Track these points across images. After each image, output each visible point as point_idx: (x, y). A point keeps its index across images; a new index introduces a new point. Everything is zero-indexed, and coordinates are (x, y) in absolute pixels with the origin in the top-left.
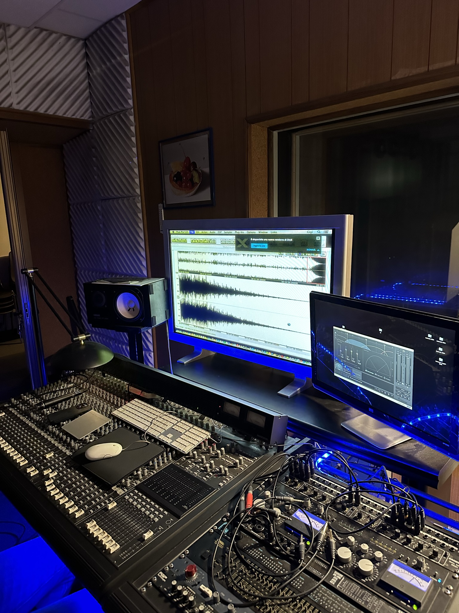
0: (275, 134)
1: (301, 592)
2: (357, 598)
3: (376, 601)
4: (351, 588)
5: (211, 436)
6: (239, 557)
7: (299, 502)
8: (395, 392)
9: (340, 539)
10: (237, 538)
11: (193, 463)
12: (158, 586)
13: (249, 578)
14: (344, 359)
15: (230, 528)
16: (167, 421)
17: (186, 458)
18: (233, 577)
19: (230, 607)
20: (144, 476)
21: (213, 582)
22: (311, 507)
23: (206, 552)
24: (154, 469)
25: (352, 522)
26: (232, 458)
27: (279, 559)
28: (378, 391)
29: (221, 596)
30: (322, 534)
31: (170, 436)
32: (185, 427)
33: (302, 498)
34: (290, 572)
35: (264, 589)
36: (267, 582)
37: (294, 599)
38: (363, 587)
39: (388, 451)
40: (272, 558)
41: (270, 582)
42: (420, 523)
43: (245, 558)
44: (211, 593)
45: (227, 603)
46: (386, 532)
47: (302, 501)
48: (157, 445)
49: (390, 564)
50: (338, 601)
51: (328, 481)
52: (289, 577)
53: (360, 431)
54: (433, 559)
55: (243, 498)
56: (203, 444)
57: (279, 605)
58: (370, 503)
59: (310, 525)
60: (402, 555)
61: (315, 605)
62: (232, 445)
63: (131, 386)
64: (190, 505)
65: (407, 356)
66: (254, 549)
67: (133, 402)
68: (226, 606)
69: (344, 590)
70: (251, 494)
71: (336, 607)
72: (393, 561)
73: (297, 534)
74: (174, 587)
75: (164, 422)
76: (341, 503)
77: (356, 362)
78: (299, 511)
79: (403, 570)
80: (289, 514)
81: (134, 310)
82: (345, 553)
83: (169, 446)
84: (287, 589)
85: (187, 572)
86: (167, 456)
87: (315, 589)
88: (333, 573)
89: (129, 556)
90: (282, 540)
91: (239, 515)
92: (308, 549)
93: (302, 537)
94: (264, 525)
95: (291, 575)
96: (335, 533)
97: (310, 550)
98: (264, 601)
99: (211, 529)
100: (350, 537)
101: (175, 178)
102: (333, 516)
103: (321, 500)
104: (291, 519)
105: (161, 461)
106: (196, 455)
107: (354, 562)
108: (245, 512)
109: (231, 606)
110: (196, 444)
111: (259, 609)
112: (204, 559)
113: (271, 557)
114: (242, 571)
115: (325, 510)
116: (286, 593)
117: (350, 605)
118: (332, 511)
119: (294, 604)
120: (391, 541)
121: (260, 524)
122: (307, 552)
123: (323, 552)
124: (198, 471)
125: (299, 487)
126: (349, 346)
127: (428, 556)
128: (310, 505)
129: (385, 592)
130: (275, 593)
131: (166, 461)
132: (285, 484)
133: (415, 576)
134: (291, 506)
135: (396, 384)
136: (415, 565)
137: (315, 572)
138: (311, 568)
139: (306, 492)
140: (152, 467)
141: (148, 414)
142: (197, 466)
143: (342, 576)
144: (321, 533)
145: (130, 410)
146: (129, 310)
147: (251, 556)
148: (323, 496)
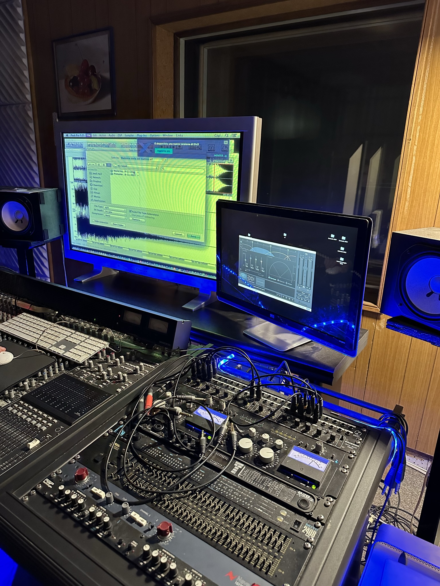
0: (182, 41)
1: (201, 484)
2: (257, 485)
3: (276, 486)
4: (252, 476)
5: (109, 345)
6: (136, 457)
7: (201, 400)
8: (295, 296)
9: (241, 431)
10: (135, 439)
11: (88, 373)
12: (42, 494)
13: (146, 475)
14: (249, 268)
15: (127, 430)
16: (59, 333)
17: (81, 368)
18: (129, 476)
19: (124, 506)
20: (32, 387)
21: (106, 483)
22: (212, 404)
23: (99, 455)
24: (44, 379)
25: (253, 415)
26: (132, 365)
27: (179, 456)
28: (280, 297)
29: (115, 496)
30: (223, 428)
31: (63, 347)
32: (80, 338)
33: (204, 396)
34: (190, 466)
35: (163, 484)
36: (166, 478)
37: (194, 492)
38: (264, 474)
39: (288, 353)
40: (172, 455)
41: (169, 478)
42: (319, 411)
43: (142, 457)
44: (104, 494)
45: (120, 502)
46: (286, 423)
47: (204, 399)
48: (48, 356)
49: (290, 451)
50: (239, 489)
51: (230, 380)
52: (189, 471)
53: (261, 337)
54: (330, 443)
55: (142, 400)
56: (100, 354)
57: (177, 498)
58: (271, 397)
59: (211, 420)
60: (301, 442)
61: (215, 495)
62: (132, 354)
63: (19, 299)
64: (83, 411)
65: (309, 258)
66: (152, 448)
67: (21, 316)
68: (121, 505)
69: (244, 478)
70: (151, 396)
71: (237, 494)
72: (293, 447)
73: (198, 429)
74: (62, 492)
75: (57, 334)
76: (242, 398)
77: (260, 270)
78: (201, 408)
79: (303, 455)
80: (190, 412)
81: (22, 222)
82: (246, 444)
83: (61, 357)
84: (186, 482)
85: (77, 475)
86: (59, 367)
87: (215, 480)
88: (235, 463)
89: (10, 467)
90: (182, 437)
91: (137, 416)
92: (209, 443)
93: (202, 432)
94: (163, 424)
95: (191, 469)
96: (237, 427)
97: (211, 444)
98: (162, 496)
99: (107, 432)
100: (251, 429)
101: (71, 84)
102: (235, 410)
103: (223, 398)
104: (192, 416)
105: (52, 372)
106: (92, 364)
107: (255, 451)
108: (144, 412)
109: (126, 505)
110: (93, 353)
111: (157, 505)
112: (97, 462)
113: (170, 454)
114: (139, 470)
115: (227, 406)
116: (186, 487)
117: (250, 491)
118: (234, 407)
119: (194, 496)
120: (290, 431)
121: (159, 424)
122: (208, 446)
123: (224, 445)
124: (94, 379)
125: (201, 386)
126: (254, 254)
127: (326, 440)
128: (211, 402)
129: (286, 476)
130: (173, 487)
131: (57, 372)
132: (187, 384)
133: (313, 459)
134: (193, 405)
135: (297, 288)
136: (313, 450)
137: (215, 464)
138: (211, 461)
139: (208, 391)
140: (41, 378)
141: (38, 327)
142: (93, 375)
143: (243, 465)
144: (223, 426)
145: (17, 324)
146: (16, 222)
147: (149, 455)
148: (225, 392)
